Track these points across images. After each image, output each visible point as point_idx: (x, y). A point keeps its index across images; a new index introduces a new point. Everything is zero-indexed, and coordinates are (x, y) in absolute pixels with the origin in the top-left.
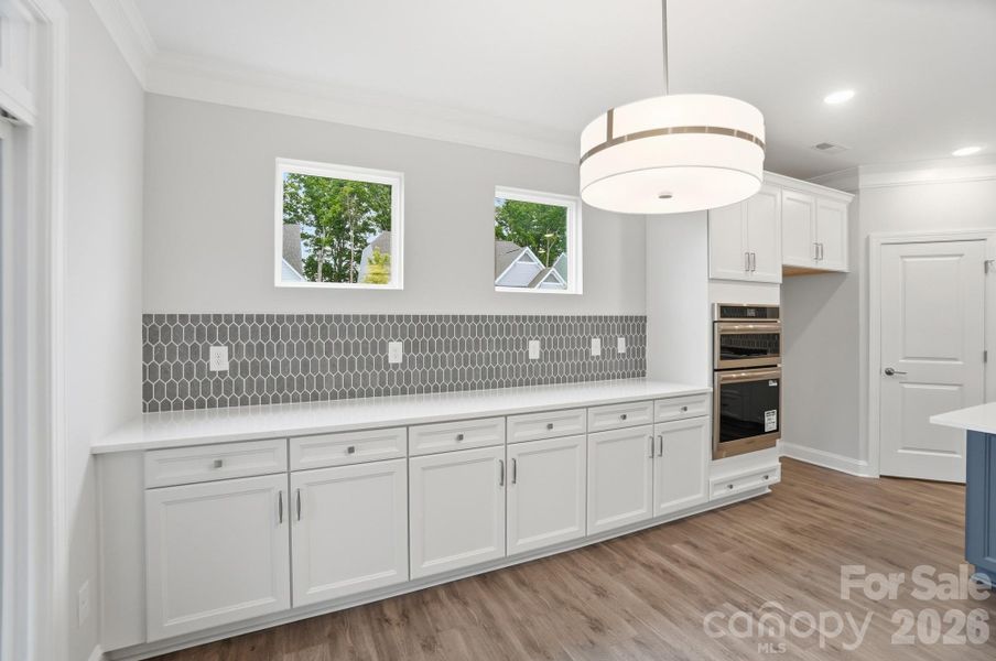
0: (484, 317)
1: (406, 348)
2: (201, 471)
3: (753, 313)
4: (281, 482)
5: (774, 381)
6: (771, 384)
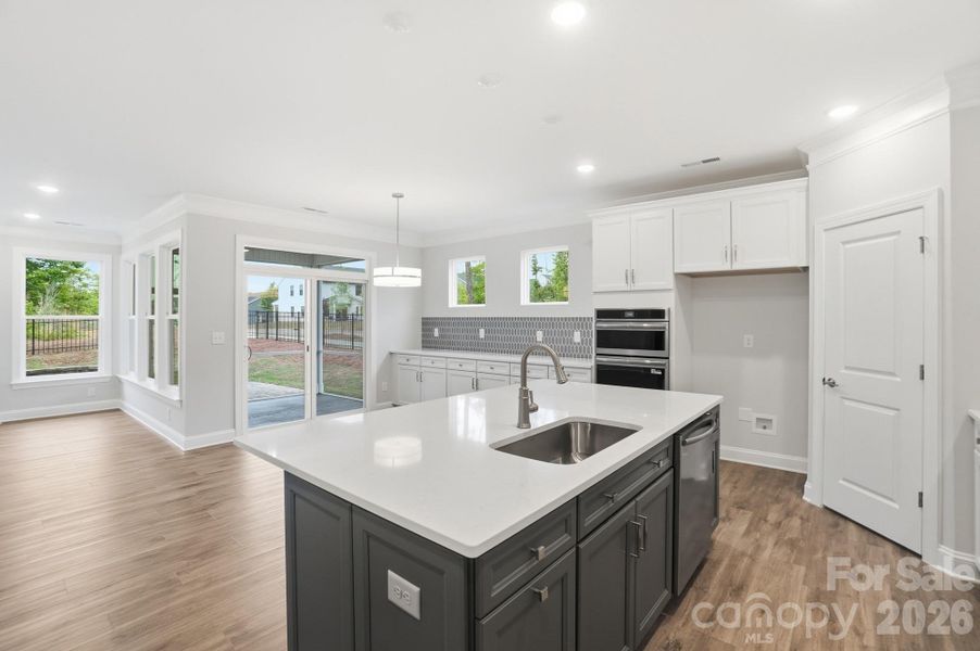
0: (515, 318)
1: (486, 332)
2: (405, 362)
3: (631, 314)
4: (418, 369)
5: (657, 369)
6: (653, 371)
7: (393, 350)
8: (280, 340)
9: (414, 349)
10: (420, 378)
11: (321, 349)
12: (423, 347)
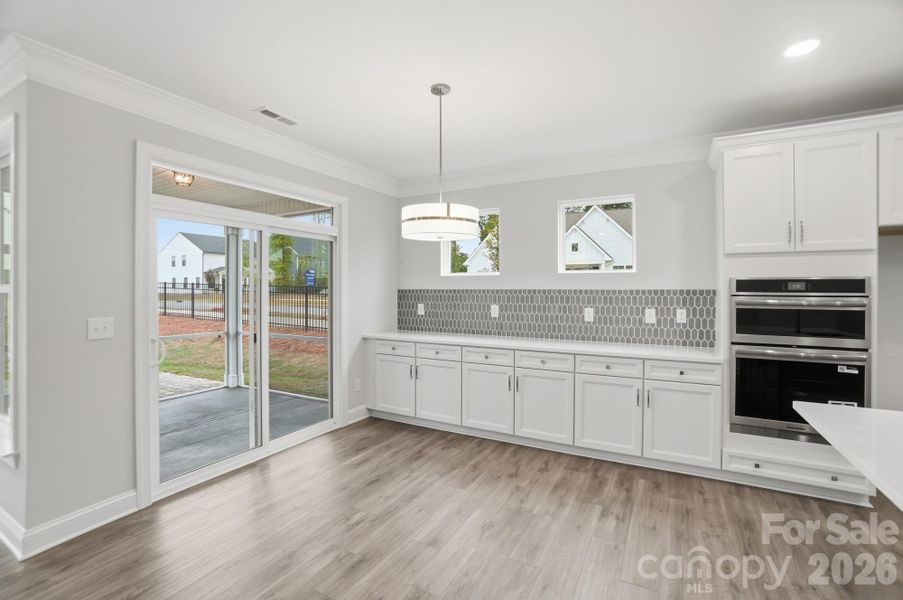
0: (549, 291)
1: (501, 309)
2: (389, 350)
3: (798, 286)
4: (412, 361)
5: (849, 367)
6: (843, 370)
7: (367, 334)
8: (170, 315)
9: (388, 330)
10: (415, 373)
11: (240, 330)
12: (400, 328)
